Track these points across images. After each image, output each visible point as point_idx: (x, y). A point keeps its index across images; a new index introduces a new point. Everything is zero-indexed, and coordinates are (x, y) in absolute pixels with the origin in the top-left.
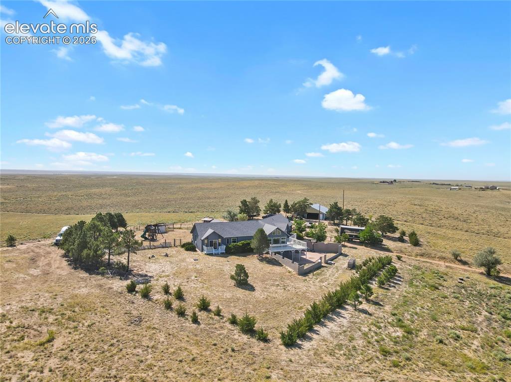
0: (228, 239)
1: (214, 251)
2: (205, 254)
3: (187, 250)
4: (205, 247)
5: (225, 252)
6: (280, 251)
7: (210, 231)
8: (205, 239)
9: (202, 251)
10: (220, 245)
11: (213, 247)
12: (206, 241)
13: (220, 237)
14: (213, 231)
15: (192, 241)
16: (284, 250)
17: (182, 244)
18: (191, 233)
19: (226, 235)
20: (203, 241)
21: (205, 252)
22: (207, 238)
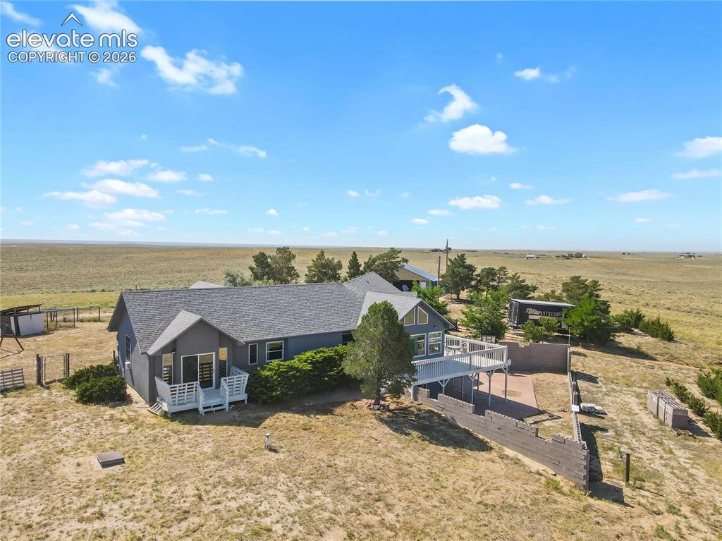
0: (253, 349)
1: (201, 399)
2: (165, 415)
3: (87, 398)
4: (162, 386)
5: (244, 397)
6: (437, 379)
7: (184, 320)
8: (165, 350)
9: (153, 398)
10: (223, 371)
11: (197, 384)
12: (168, 359)
13: (224, 339)
14: (194, 318)
15: (116, 361)
16: (449, 377)
17: (72, 373)
18: (111, 329)
19: (245, 334)
20: (155, 361)
21: (165, 407)
22: (172, 347)
